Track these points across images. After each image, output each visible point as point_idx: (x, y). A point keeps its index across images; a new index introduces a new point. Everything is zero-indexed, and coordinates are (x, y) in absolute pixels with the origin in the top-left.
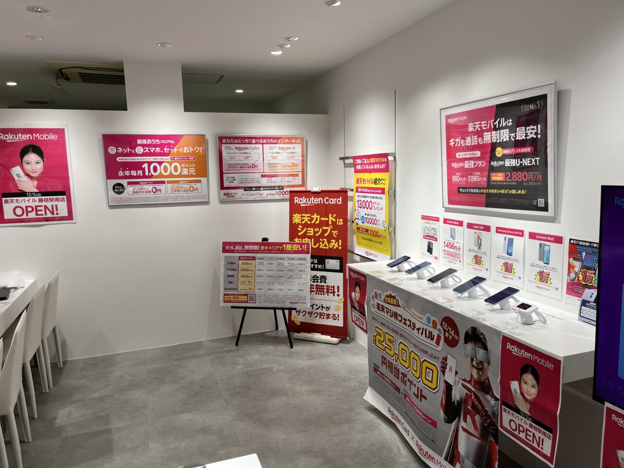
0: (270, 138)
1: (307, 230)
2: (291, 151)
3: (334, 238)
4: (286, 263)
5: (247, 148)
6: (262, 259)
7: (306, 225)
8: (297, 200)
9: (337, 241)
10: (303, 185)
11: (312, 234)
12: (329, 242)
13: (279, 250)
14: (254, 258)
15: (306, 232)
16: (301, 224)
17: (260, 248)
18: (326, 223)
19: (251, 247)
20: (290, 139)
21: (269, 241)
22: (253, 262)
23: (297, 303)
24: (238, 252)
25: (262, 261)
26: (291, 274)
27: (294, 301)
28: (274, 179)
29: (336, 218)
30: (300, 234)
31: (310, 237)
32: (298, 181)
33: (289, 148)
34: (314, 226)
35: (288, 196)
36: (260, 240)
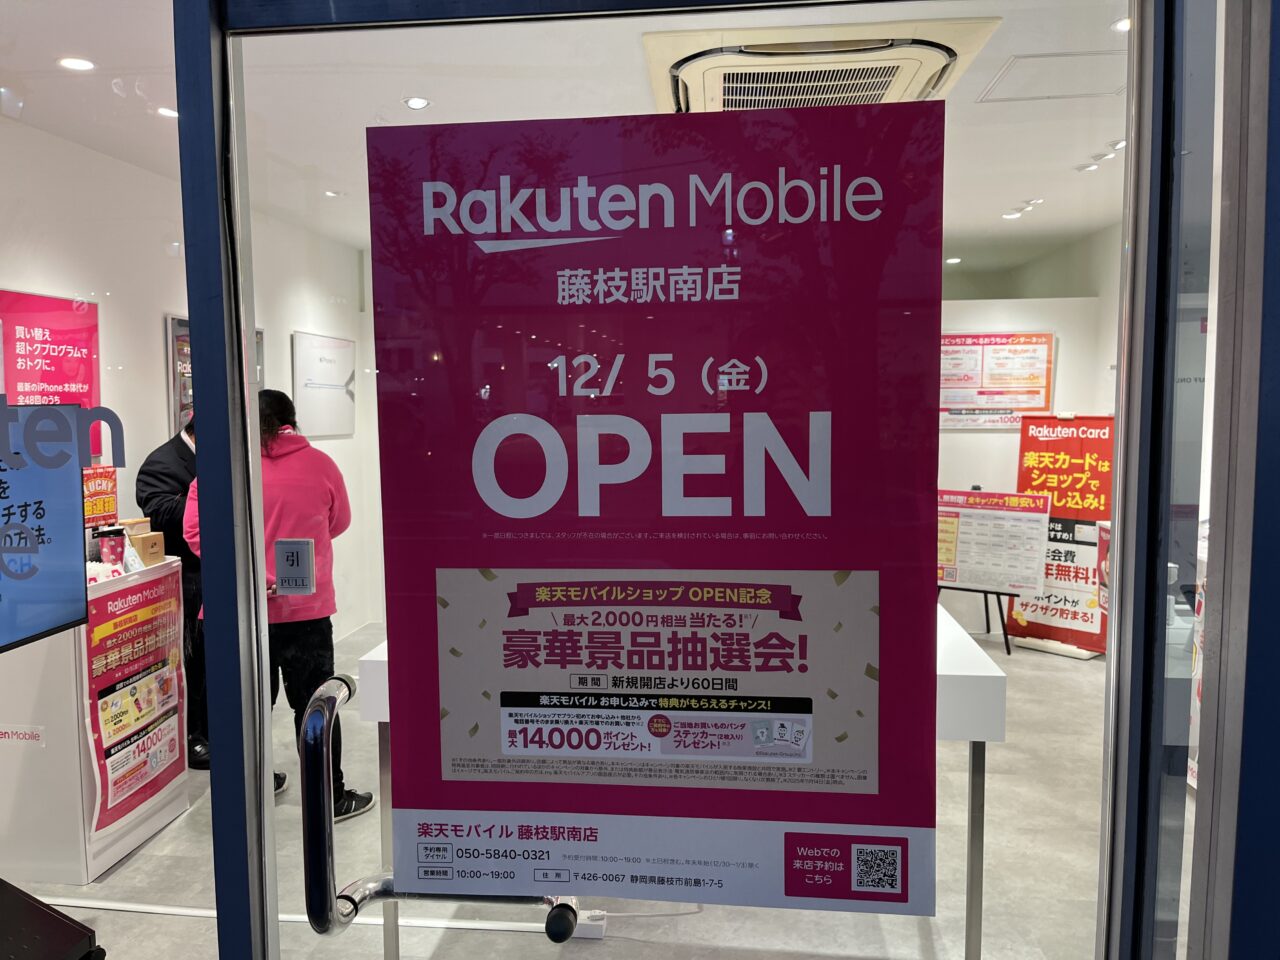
0: (996, 336)
1: (1047, 478)
2: (1028, 355)
3: (1091, 492)
4: (1007, 525)
5: (957, 352)
6: (969, 516)
7: (1046, 470)
8: (1033, 431)
9: (1097, 495)
10: (1046, 408)
11: (1055, 485)
12: (1083, 498)
13: (997, 504)
14: (957, 515)
15: (1045, 481)
16: (1038, 469)
17: (967, 500)
18: (1081, 469)
19: (953, 498)
20: (1029, 338)
21: (983, 491)
22: (955, 520)
23: (1021, 587)
25: (969, 520)
26: (1014, 542)
27: (1017, 584)
28: (997, 398)
29: (1097, 460)
30: (1034, 483)
31: (1051, 489)
32: (1039, 401)
33: (1026, 351)
34: (1059, 472)
35: (1019, 425)
36: (968, 489)
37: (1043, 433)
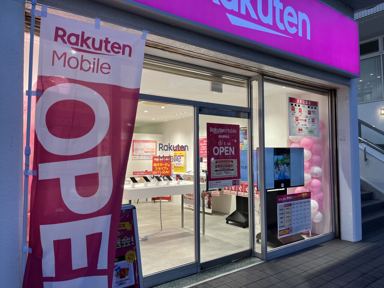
0: (147, 141)
2: (153, 145)
3: (167, 170)
5: (140, 144)
7: (158, 167)
8: (155, 159)
9: (168, 171)
10: (156, 155)
12: (165, 171)
13: (151, 174)
15: (158, 169)
16: (156, 167)
17: (145, 173)
18: (165, 166)
19: (142, 173)
20: (153, 141)
21: (148, 171)
24: (138, 174)
28: (148, 153)
29: (167, 164)
30: (156, 169)
31: (159, 170)
32: (154, 154)
33: (152, 144)
34: (161, 167)
35: (152, 158)
36: (145, 171)
37: (157, 160)
